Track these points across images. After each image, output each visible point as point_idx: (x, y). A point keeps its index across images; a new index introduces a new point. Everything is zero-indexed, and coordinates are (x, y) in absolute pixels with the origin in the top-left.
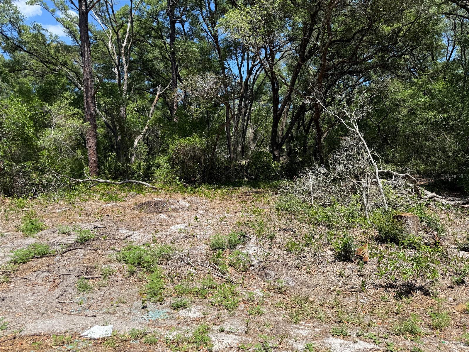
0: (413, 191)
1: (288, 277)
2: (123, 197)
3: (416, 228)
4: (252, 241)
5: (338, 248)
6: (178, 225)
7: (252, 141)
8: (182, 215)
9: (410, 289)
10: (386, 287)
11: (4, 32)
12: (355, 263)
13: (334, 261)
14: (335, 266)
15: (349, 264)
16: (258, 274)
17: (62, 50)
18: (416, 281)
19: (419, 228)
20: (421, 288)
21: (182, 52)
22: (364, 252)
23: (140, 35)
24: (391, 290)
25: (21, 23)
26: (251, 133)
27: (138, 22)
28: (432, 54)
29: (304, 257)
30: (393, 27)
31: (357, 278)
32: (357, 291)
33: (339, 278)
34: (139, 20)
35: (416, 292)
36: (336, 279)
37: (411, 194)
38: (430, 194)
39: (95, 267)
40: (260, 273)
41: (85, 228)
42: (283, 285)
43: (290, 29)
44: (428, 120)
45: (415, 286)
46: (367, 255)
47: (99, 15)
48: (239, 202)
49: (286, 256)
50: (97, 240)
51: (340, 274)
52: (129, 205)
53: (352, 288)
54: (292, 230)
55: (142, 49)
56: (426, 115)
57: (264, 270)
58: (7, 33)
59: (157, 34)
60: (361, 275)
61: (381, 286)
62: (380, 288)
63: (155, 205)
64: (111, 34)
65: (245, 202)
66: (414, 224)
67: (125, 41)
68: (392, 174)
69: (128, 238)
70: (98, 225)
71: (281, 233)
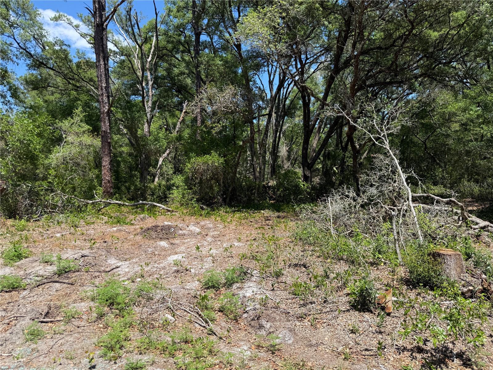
0: (461, 218)
1: (285, 331)
2: (132, 220)
3: (458, 269)
4: (254, 279)
5: (354, 293)
6: (176, 256)
7: (286, 159)
8: (187, 242)
9: (445, 355)
10: (412, 350)
11: (27, 48)
12: (375, 314)
13: (348, 310)
14: (349, 317)
15: (367, 316)
16: (250, 325)
17: (84, 66)
18: (454, 344)
19: (462, 269)
20: (460, 355)
21: (205, 65)
22: (387, 301)
23: (167, 49)
24: (419, 356)
25: (45, 40)
26: (285, 150)
27: (164, 37)
28: (488, 62)
29: (311, 303)
30: (440, 33)
31: (374, 336)
32: (372, 355)
33: (351, 335)
34: (166, 33)
35: (453, 361)
36: (347, 336)
37: (458, 223)
38: (483, 223)
39: (60, 307)
40: (253, 323)
41: (72, 256)
42: (277, 341)
43: (325, 39)
44: (482, 136)
45: (451, 352)
46: (390, 304)
47: (126, 30)
48: (257, 228)
49: (290, 301)
50: (78, 271)
51: (352, 330)
52: (135, 230)
53: (366, 350)
54: (305, 267)
55: (170, 64)
56: (480, 130)
57: (258, 319)
58: (31, 50)
59: (185, 49)
60: (381, 333)
61: (405, 349)
62: (403, 352)
63: (162, 230)
64: (138, 50)
65: (263, 228)
66: (456, 263)
67: (151, 56)
68: (433, 199)
69: (115, 270)
70: (87, 254)
71: (292, 270)
